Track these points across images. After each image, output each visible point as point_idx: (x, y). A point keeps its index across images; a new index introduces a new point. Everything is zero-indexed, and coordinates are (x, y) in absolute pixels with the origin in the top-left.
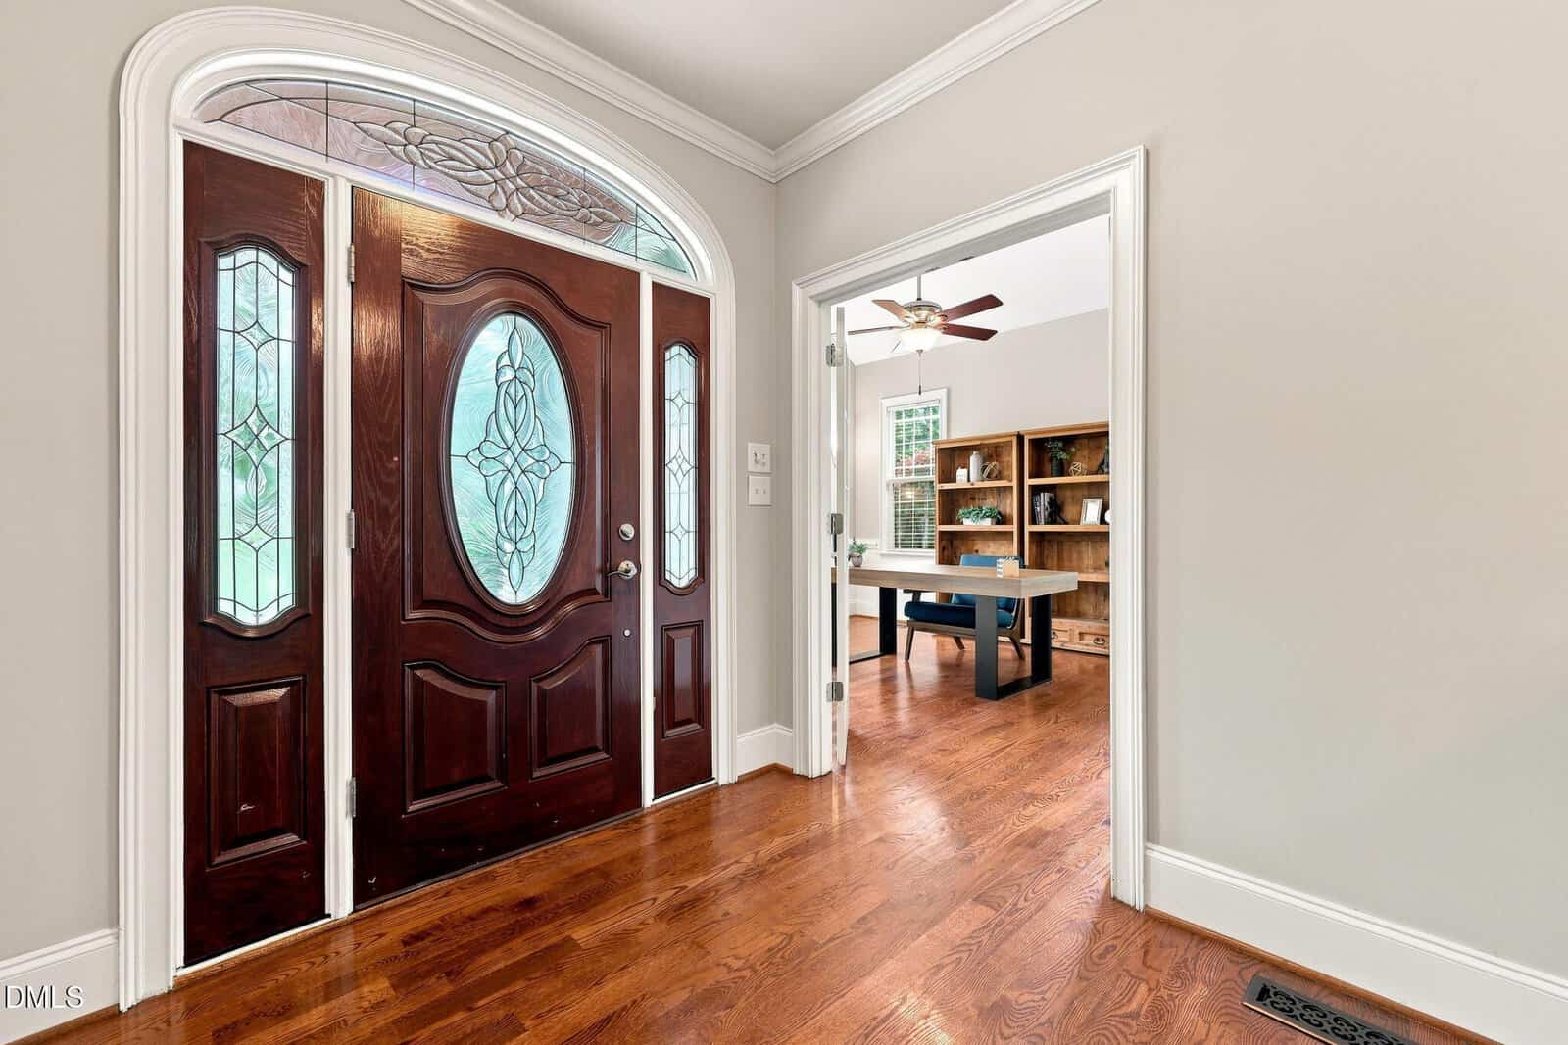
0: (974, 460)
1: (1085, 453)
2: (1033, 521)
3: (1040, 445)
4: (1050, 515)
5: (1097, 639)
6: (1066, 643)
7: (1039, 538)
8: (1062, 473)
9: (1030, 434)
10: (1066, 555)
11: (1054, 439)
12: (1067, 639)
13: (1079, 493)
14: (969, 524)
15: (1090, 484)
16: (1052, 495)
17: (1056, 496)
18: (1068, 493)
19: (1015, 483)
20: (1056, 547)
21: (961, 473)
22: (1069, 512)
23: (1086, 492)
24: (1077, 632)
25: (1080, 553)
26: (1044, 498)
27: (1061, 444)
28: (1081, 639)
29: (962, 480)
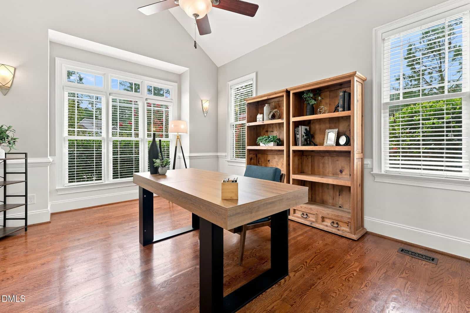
0: (266, 108)
1: (327, 101)
2: (296, 144)
3: (299, 96)
4: (306, 140)
5: (333, 223)
6: (313, 222)
7: (299, 154)
8: (313, 112)
9: (293, 90)
10: (316, 164)
11: (309, 91)
12: (314, 220)
13: (323, 126)
14: (262, 146)
15: (331, 119)
16: (308, 128)
17: (310, 128)
18: (317, 126)
19: (284, 121)
20: (310, 160)
21: (259, 116)
22: (317, 139)
23: (328, 125)
24: (321, 216)
25: (324, 163)
26: (302, 129)
27: (311, 95)
28: (323, 221)
29: (260, 120)
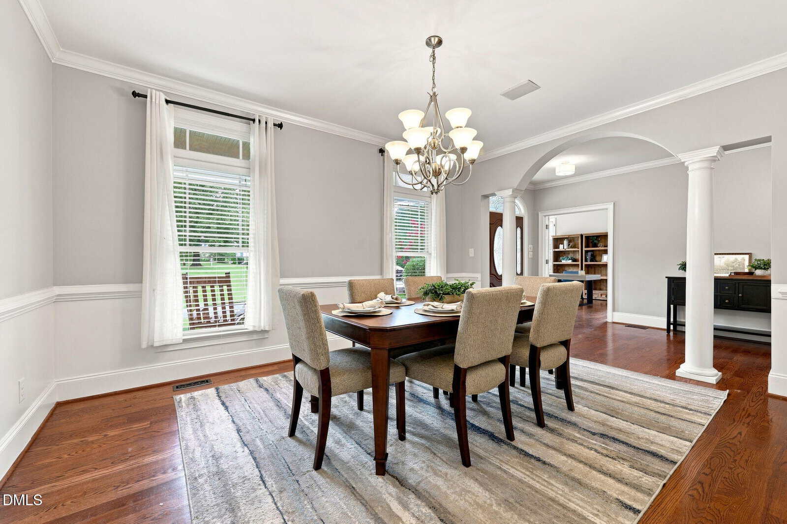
0: (565, 242)
2: (586, 261)
3: (588, 238)
4: (591, 259)
5: (604, 296)
7: (588, 265)
8: (595, 246)
9: (585, 234)
10: (596, 271)
11: (592, 236)
12: (597, 296)
13: (600, 253)
14: (564, 262)
15: (603, 250)
17: (593, 253)
18: (597, 253)
19: (580, 249)
20: (593, 269)
21: (561, 246)
22: (597, 259)
25: (599, 270)
26: (589, 254)
27: (595, 238)
28: (600, 296)
29: (561, 248)
